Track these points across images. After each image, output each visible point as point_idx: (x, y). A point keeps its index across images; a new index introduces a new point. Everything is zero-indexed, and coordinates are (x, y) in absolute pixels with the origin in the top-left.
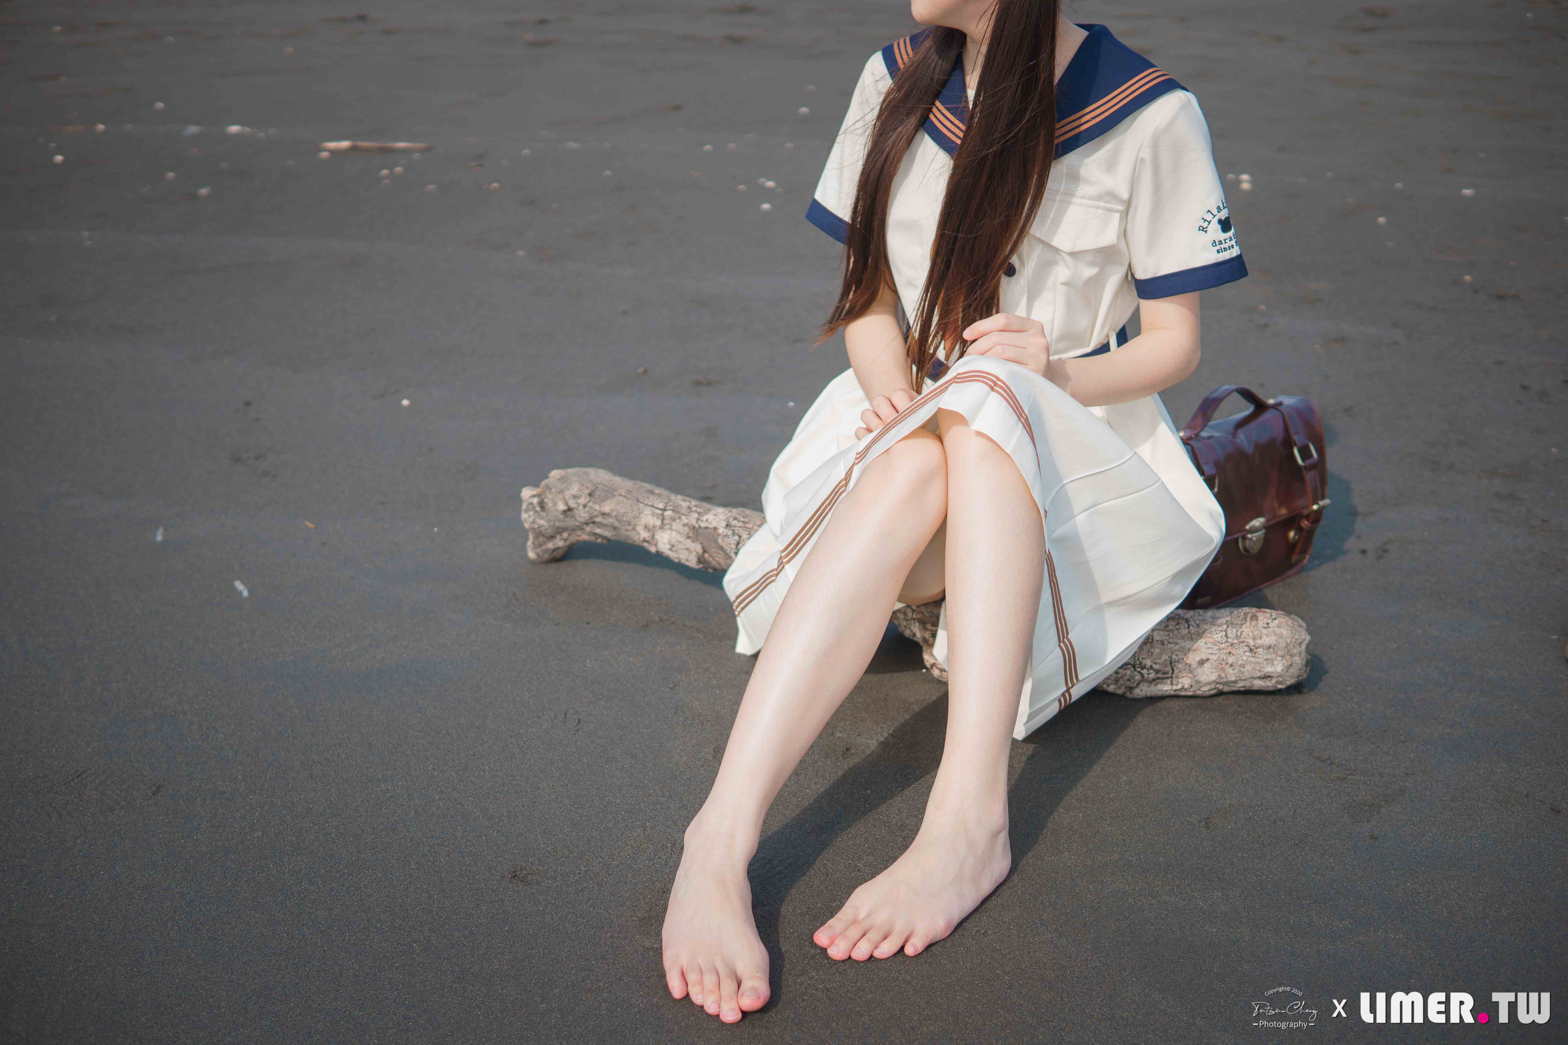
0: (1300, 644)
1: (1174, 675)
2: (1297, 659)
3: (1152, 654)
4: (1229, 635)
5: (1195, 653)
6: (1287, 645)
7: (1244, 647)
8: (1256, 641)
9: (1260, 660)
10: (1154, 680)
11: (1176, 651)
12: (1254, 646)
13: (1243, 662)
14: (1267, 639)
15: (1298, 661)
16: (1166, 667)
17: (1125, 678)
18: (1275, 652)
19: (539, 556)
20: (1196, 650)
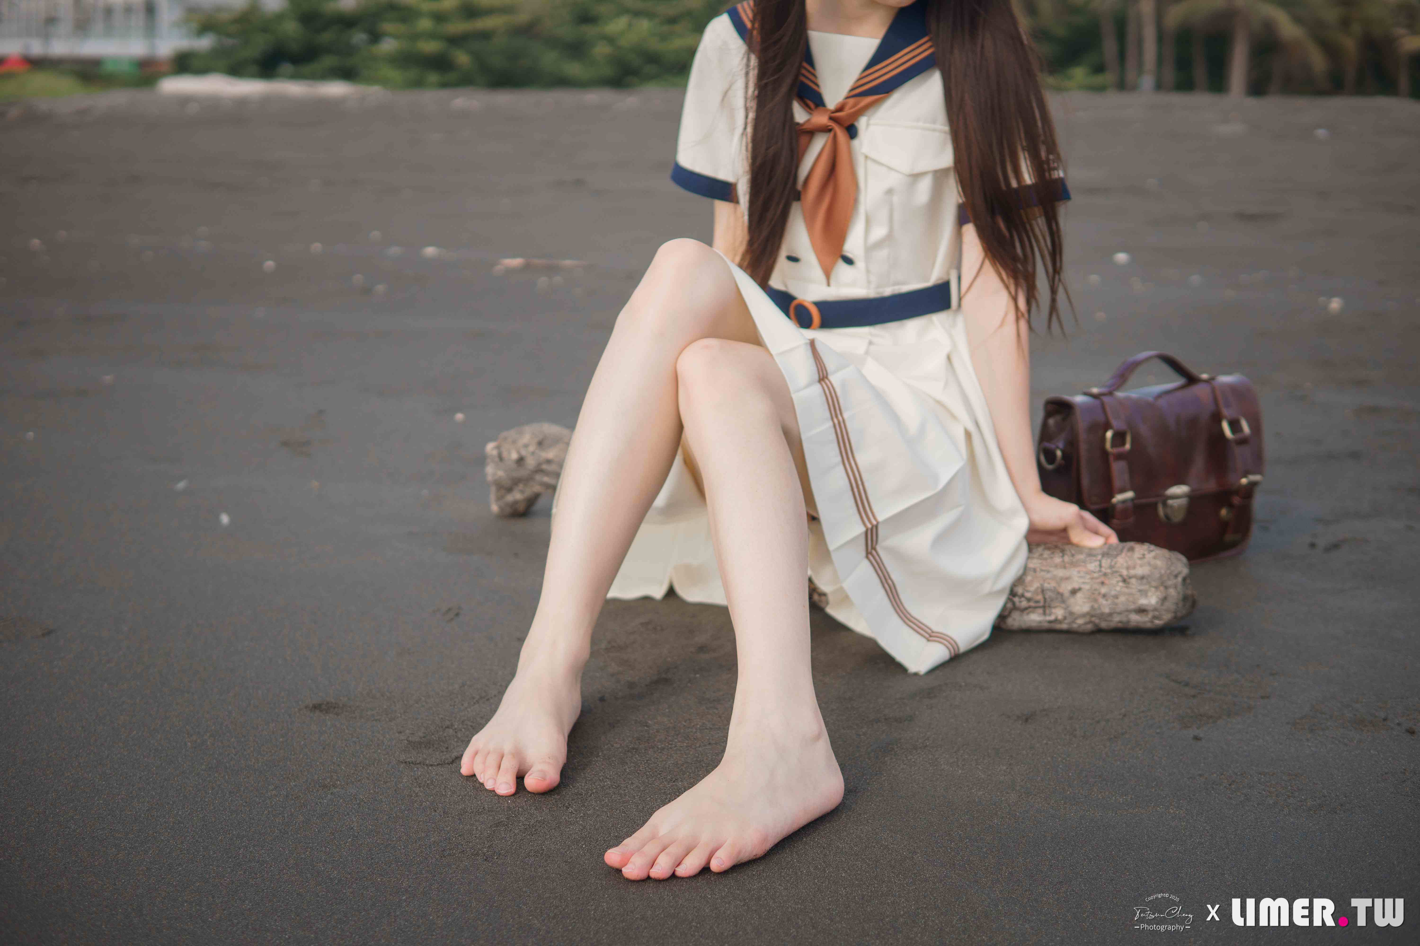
0: (1176, 576)
1: (1046, 605)
2: (1172, 592)
4: (1103, 565)
5: (1067, 582)
6: (1161, 576)
7: (1117, 577)
8: (1130, 571)
9: (1134, 591)
10: (1026, 609)
11: (1048, 578)
12: (1127, 575)
13: (1116, 593)
14: (1141, 570)
15: (1174, 595)
16: (1037, 594)
18: (1149, 583)
19: (501, 509)
20: (1067, 579)
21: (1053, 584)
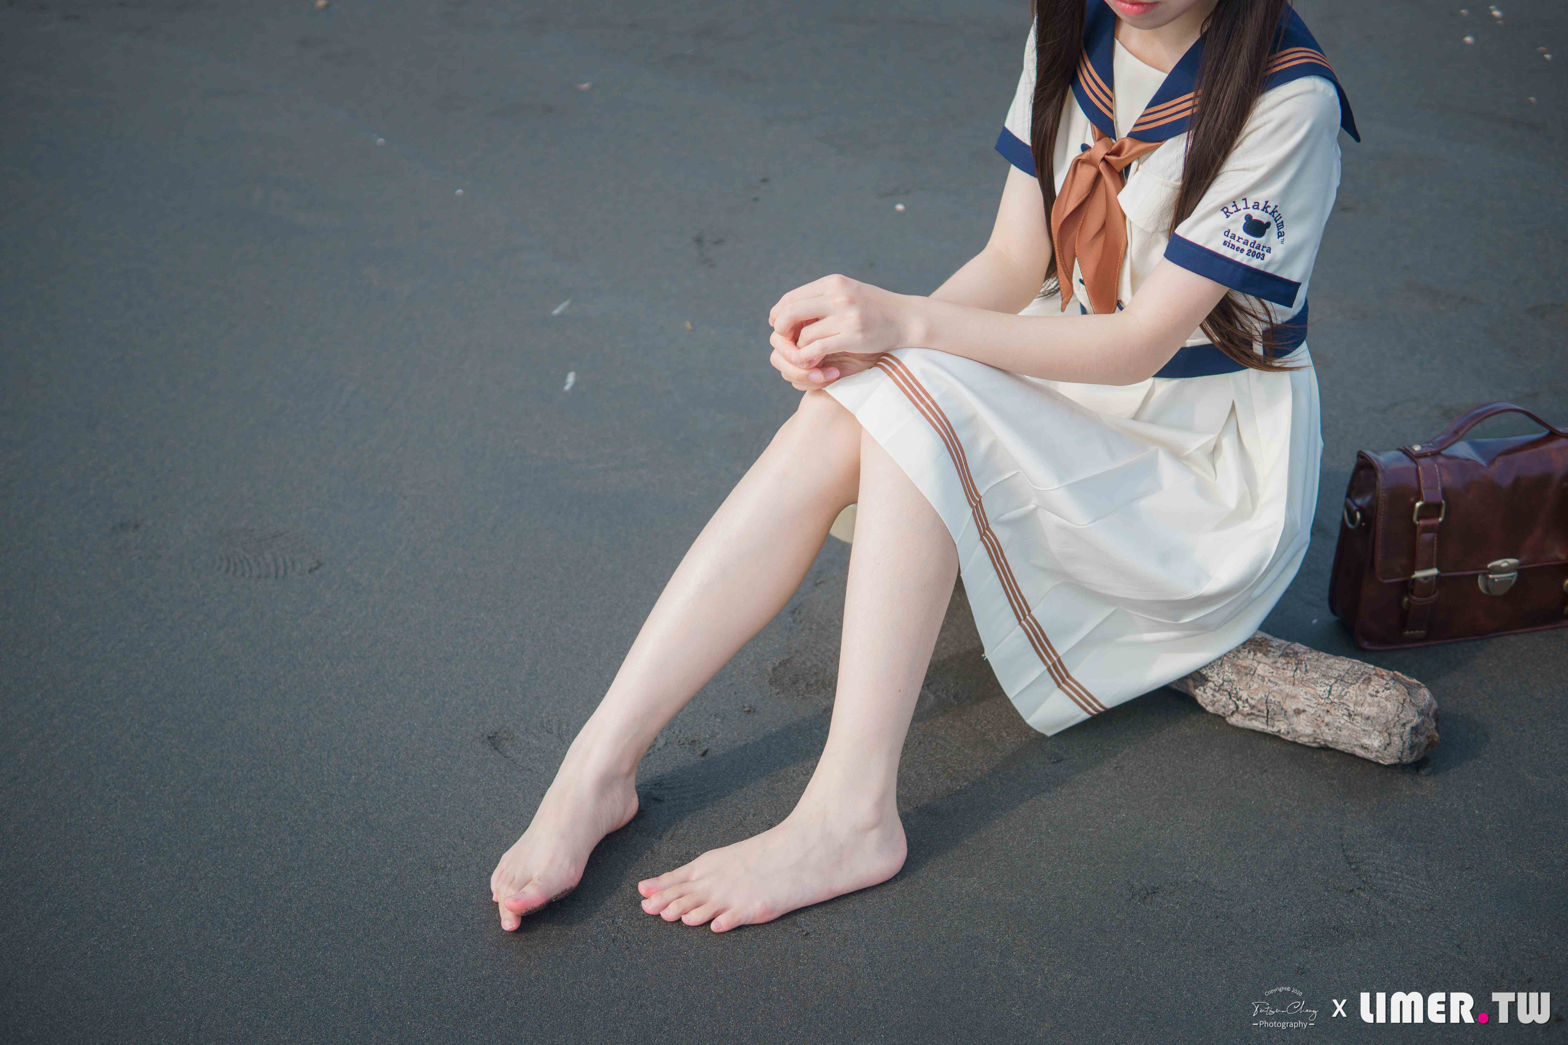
0: (1404, 725)
1: (1269, 716)
2: (1396, 740)
3: (1250, 687)
4: (1333, 692)
5: (1292, 700)
6: (1388, 721)
7: (1344, 710)
8: (1357, 708)
9: (1358, 728)
10: (1249, 714)
11: (1274, 691)
12: (1353, 712)
13: (1340, 725)
14: (1368, 709)
15: (1397, 742)
16: (1262, 704)
17: (1220, 704)
18: (1372, 725)
20: (1294, 697)
21: (1278, 699)
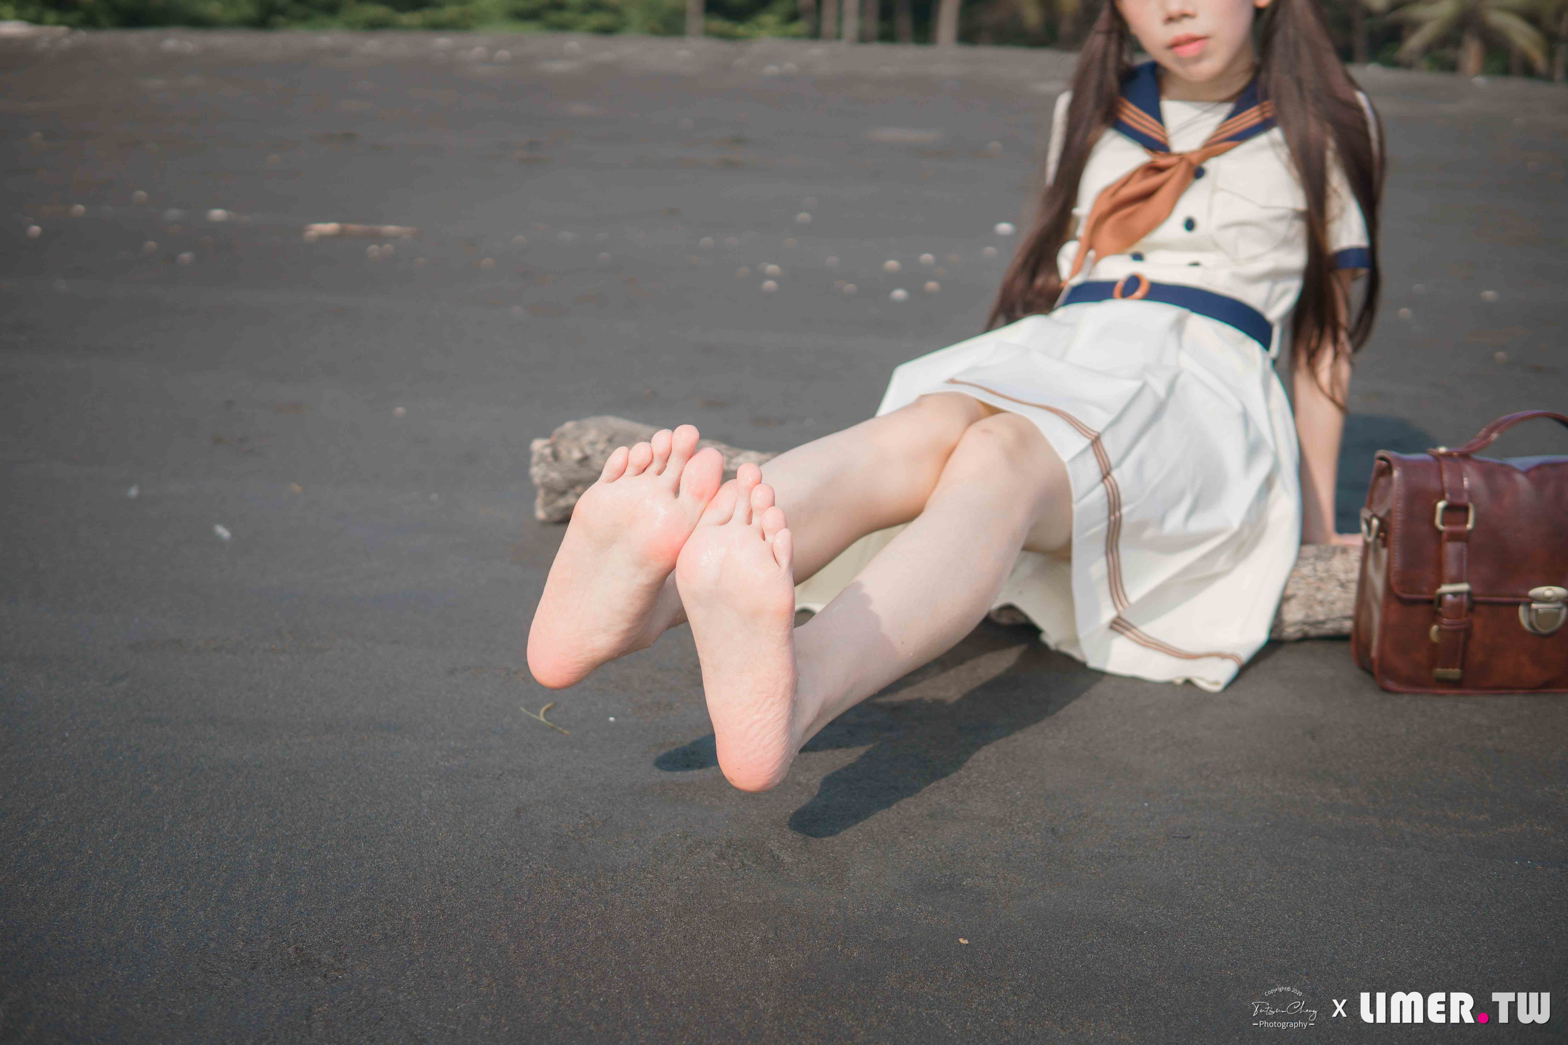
4: (1318, 569)
7: (1334, 582)
19: (549, 515)
